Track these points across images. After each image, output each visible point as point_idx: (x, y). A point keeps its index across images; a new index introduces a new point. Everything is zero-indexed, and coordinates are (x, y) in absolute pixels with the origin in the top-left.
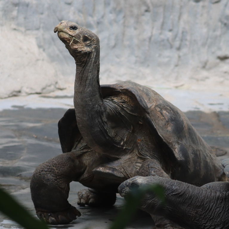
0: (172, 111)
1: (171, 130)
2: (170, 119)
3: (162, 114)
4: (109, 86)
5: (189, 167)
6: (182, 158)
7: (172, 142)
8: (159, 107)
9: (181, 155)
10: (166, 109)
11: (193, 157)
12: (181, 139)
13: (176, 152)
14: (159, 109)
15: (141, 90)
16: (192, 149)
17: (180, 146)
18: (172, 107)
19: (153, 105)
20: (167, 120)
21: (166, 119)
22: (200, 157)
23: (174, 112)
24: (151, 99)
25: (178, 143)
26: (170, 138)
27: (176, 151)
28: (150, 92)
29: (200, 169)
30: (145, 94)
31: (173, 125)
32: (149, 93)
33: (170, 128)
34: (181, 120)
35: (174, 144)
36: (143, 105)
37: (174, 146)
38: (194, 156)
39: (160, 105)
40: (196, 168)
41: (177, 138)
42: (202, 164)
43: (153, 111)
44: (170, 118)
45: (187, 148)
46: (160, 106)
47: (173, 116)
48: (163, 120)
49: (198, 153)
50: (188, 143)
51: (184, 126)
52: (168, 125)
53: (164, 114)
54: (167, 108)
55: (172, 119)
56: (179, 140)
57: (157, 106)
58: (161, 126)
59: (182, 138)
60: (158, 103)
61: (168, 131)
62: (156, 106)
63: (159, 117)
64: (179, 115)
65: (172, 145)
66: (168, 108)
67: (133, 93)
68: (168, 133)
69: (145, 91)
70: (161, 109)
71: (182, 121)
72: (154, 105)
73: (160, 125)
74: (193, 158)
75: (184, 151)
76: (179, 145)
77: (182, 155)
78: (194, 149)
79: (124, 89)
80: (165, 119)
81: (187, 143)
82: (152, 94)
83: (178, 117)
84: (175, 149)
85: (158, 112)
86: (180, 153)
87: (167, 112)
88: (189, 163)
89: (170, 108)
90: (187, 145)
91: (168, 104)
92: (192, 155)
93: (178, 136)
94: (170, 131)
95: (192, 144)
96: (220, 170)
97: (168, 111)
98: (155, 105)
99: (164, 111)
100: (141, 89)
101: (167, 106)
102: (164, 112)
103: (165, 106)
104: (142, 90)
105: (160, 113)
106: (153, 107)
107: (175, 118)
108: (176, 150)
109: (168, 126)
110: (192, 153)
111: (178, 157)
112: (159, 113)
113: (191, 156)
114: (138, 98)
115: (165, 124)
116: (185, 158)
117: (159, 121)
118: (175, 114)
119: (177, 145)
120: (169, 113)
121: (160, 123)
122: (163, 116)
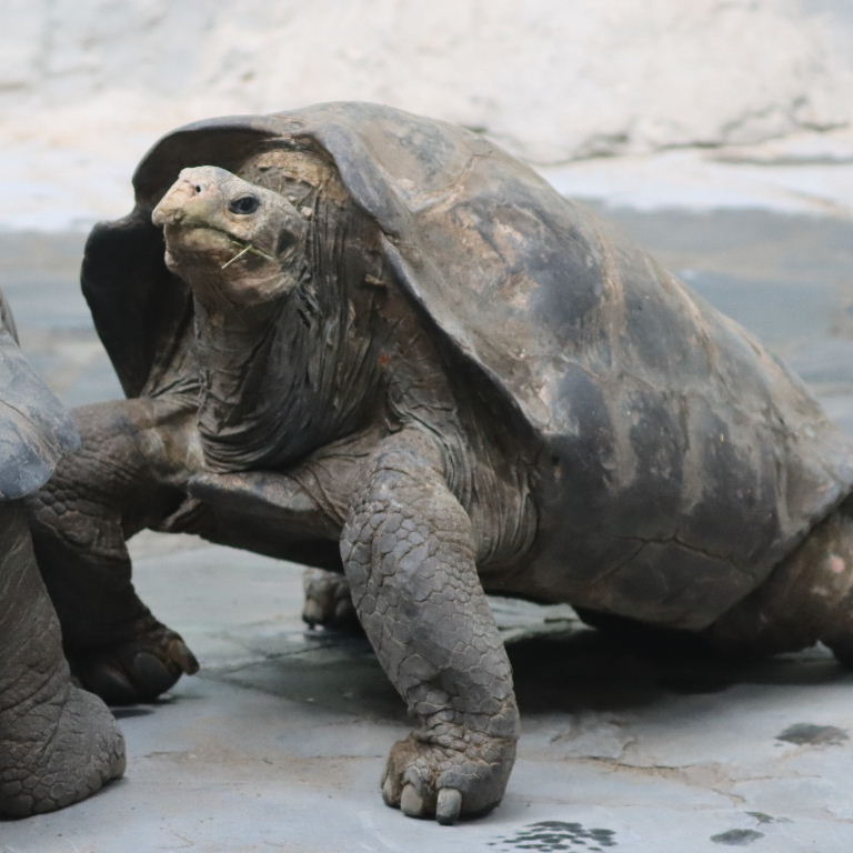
0: (542, 228)
1: (526, 309)
2: (528, 260)
3: (487, 238)
5: (609, 466)
6: (566, 425)
7: (527, 357)
8: (476, 211)
9: (563, 414)
10: (513, 219)
11: (636, 422)
12: (577, 345)
13: (542, 402)
14: (472, 220)
15: (395, 136)
16: (631, 389)
17: (562, 375)
18: (547, 209)
19: (444, 201)
20: (512, 264)
21: (509, 259)
23: (556, 233)
24: (438, 175)
25: (557, 363)
26: (519, 340)
27: (541, 395)
29: (677, 475)
31: (536, 285)
33: (521, 301)
34: (590, 265)
35: (534, 367)
37: (533, 374)
38: (642, 421)
39: (485, 202)
40: (653, 470)
41: (555, 341)
42: (694, 456)
43: (439, 225)
44: (527, 255)
45: (602, 383)
46: (481, 207)
47: (548, 248)
48: (489, 266)
49: (672, 407)
50: (614, 364)
51: (598, 293)
52: (513, 284)
53: (498, 240)
54: (522, 216)
55: (538, 259)
56: (566, 350)
57: (466, 205)
58: (479, 291)
59: (581, 343)
60: (477, 192)
61: (510, 311)
62: (463, 204)
63: (470, 251)
64: (584, 242)
65: (528, 372)
66: (528, 213)
68: (510, 320)
70: (489, 221)
71: (597, 273)
72: (452, 199)
73: (474, 286)
74: (634, 431)
75: (585, 402)
76: (562, 371)
77: (571, 416)
78: (648, 391)
79: (302, 135)
80: (504, 261)
81: (609, 363)
82: (453, 156)
83: (575, 252)
84: (540, 387)
85: (467, 232)
86: (558, 407)
87: (518, 229)
88: (609, 451)
89: (541, 214)
90: (604, 370)
91: (528, 197)
92: (629, 413)
93: (560, 333)
94: (521, 313)
95: (643, 370)
97: (524, 226)
98: (456, 199)
99: (501, 227)
101: (523, 205)
102: (503, 230)
103: (508, 206)
104: (401, 140)
105: (479, 236)
106: (445, 208)
107: (553, 257)
108: (543, 393)
109: (517, 288)
110: (634, 408)
111: (546, 421)
112: (475, 235)
113: (625, 421)
115: (501, 283)
117: (468, 268)
118: (560, 239)
119: (550, 367)
120: (525, 234)
121: (474, 277)
122: (495, 248)
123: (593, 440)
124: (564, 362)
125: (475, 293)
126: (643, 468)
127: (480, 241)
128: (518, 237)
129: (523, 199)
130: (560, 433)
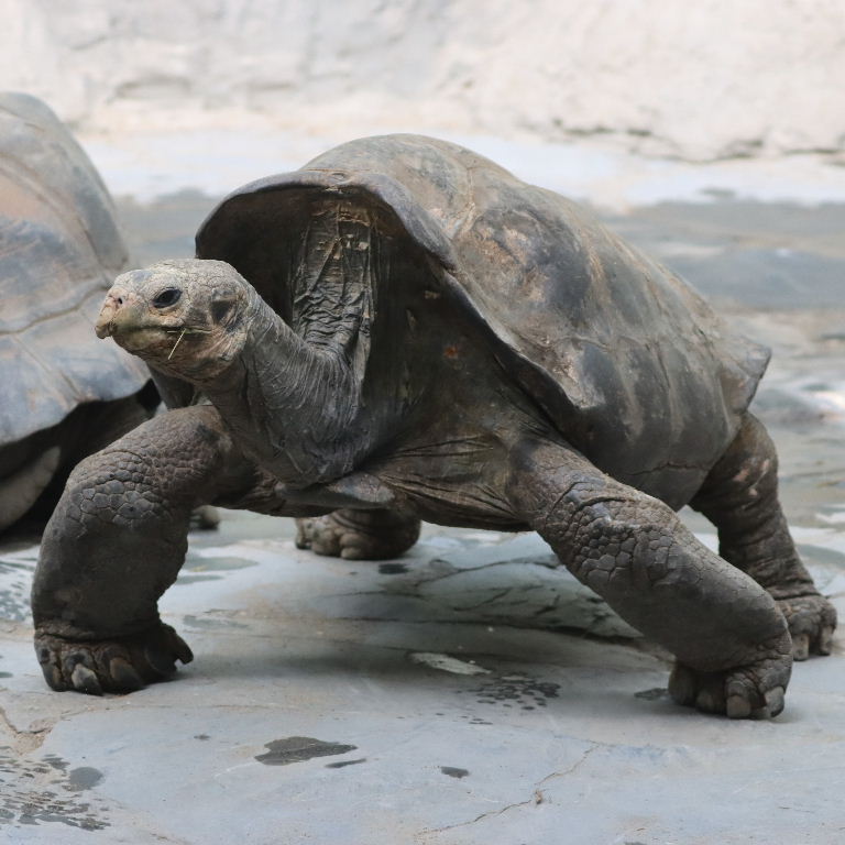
0: (538, 225)
1: (543, 300)
2: (535, 257)
3: (502, 245)
5: (626, 423)
6: (595, 397)
7: (552, 342)
8: (490, 223)
9: (590, 387)
10: (515, 222)
11: (636, 378)
12: (585, 323)
13: (572, 381)
14: (488, 231)
15: (414, 170)
16: (627, 349)
17: (582, 353)
18: (536, 207)
19: (466, 221)
20: (525, 264)
21: (521, 260)
22: (662, 367)
23: (548, 227)
24: (455, 197)
25: (575, 342)
26: (543, 329)
27: (570, 375)
28: (451, 167)
29: (667, 413)
30: (432, 181)
31: (546, 278)
32: (449, 171)
33: (537, 295)
34: (578, 249)
35: (559, 350)
37: (560, 356)
38: (641, 375)
39: (493, 212)
40: (654, 416)
41: (570, 323)
42: (674, 393)
43: (468, 243)
44: (534, 253)
45: (610, 352)
46: (492, 218)
47: (546, 242)
48: (508, 270)
49: (654, 357)
50: (612, 332)
51: (589, 273)
52: (529, 281)
53: (510, 245)
54: (520, 217)
55: (543, 254)
56: (579, 329)
57: (482, 220)
58: (506, 293)
59: (588, 320)
60: (485, 206)
61: (531, 305)
62: (480, 220)
63: (492, 258)
64: (569, 230)
65: (555, 355)
66: (524, 214)
67: (387, 200)
68: (533, 312)
69: (430, 170)
70: (500, 229)
71: (583, 254)
72: (471, 218)
73: (502, 290)
74: (637, 386)
75: (600, 372)
76: (580, 349)
77: (596, 387)
78: (637, 348)
79: (351, 186)
80: (518, 262)
81: (608, 331)
82: (458, 174)
83: (565, 241)
84: (566, 367)
85: (489, 243)
86: (585, 382)
87: (520, 231)
88: (625, 408)
89: (532, 212)
90: (608, 340)
91: (522, 199)
92: (630, 371)
93: (572, 316)
94: (541, 304)
95: (629, 330)
97: (523, 226)
98: (474, 217)
99: (509, 232)
100: (416, 165)
101: (519, 208)
102: (511, 234)
103: (510, 212)
104: (420, 172)
105: (496, 245)
106: (468, 227)
107: (552, 249)
108: (571, 372)
109: (532, 284)
110: (633, 366)
111: (580, 397)
112: (492, 244)
113: (628, 377)
114: (405, 217)
115: (520, 283)
116: (607, 396)
117: (494, 275)
118: (553, 232)
119: (572, 349)
120: (528, 234)
121: (500, 282)
122: (509, 252)
123: (615, 404)
124: (580, 341)
125: (505, 296)
126: (647, 418)
127: (498, 249)
128: (523, 238)
129: (518, 203)
130: (594, 405)
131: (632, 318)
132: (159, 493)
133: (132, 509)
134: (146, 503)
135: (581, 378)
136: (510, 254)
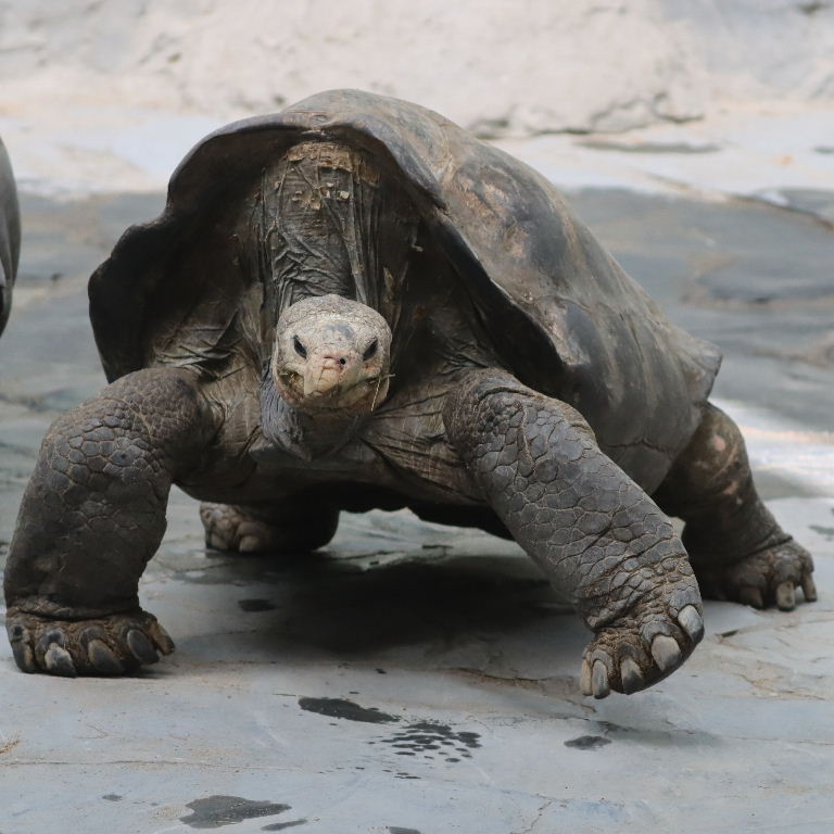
0: (514, 183)
1: (524, 256)
2: (514, 214)
3: (481, 198)
4: (278, 121)
5: (609, 386)
6: (581, 356)
7: (534, 299)
8: (469, 176)
9: (576, 346)
10: (492, 178)
11: (615, 344)
12: (566, 283)
13: (558, 338)
14: (469, 184)
16: (606, 315)
17: (565, 312)
18: (511, 166)
19: (446, 170)
20: (504, 218)
21: (501, 215)
22: (636, 339)
23: (525, 186)
24: (434, 147)
25: (557, 300)
26: (525, 285)
27: (555, 332)
28: (425, 121)
29: (643, 384)
30: (410, 130)
31: (527, 235)
32: (424, 123)
33: (518, 250)
34: (553, 210)
35: (543, 307)
36: (422, 177)
37: (543, 313)
38: (619, 343)
39: (472, 166)
40: (632, 384)
41: (551, 281)
42: (646, 366)
43: (451, 193)
44: (512, 209)
45: (590, 313)
46: (471, 171)
47: (524, 200)
48: (489, 223)
49: (627, 327)
50: (590, 295)
51: (565, 234)
52: (509, 237)
53: (489, 199)
54: (497, 173)
55: (521, 210)
56: (560, 288)
57: (461, 171)
58: (489, 246)
59: (568, 280)
60: (463, 159)
61: (513, 261)
62: (460, 171)
63: (473, 210)
64: (542, 191)
65: (538, 312)
66: (500, 171)
67: (376, 135)
68: (515, 268)
69: (408, 120)
70: (478, 183)
71: (558, 216)
72: (451, 168)
73: (484, 243)
74: (616, 351)
75: (582, 332)
76: (564, 307)
77: (581, 346)
78: (613, 315)
79: (335, 127)
80: (498, 217)
81: (586, 294)
82: (432, 129)
83: (541, 200)
84: (551, 324)
85: (469, 195)
86: (570, 339)
87: (498, 187)
88: (608, 372)
89: (508, 170)
90: (586, 302)
91: (496, 157)
92: (610, 337)
93: (553, 274)
94: (521, 261)
95: (605, 297)
96: (699, 373)
97: (500, 182)
98: (454, 168)
99: (486, 186)
100: (395, 114)
101: (495, 165)
102: (490, 189)
103: (487, 167)
104: (398, 120)
105: (476, 198)
106: (449, 177)
107: (530, 207)
108: (555, 329)
109: (513, 240)
110: (611, 332)
111: (566, 354)
112: (473, 197)
113: (609, 343)
114: (396, 153)
115: (501, 237)
116: (591, 356)
117: (476, 227)
118: (528, 190)
119: (555, 308)
120: (504, 190)
121: (483, 234)
122: (488, 206)
123: (599, 367)
124: (562, 300)
125: (487, 249)
126: (626, 385)
127: (478, 203)
128: (501, 194)
129: (493, 159)
130: (580, 363)
131: (605, 285)
132: (148, 441)
133: (124, 456)
134: (137, 450)
135: (566, 337)
136: (490, 208)
